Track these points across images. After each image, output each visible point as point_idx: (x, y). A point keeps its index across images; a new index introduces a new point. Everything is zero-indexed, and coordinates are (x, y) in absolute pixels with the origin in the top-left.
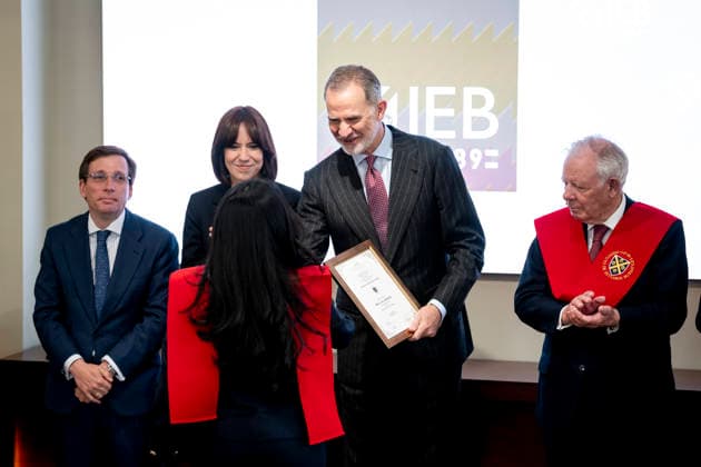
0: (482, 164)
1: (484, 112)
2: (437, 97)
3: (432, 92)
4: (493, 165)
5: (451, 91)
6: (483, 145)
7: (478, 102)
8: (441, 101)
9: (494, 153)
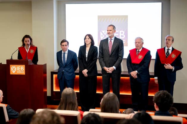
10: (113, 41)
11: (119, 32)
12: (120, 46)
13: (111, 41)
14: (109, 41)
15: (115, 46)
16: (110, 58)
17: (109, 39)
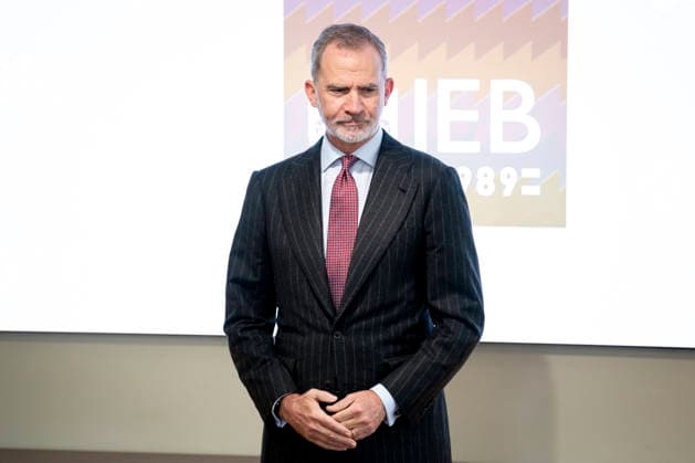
0: (517, 188)
1: (521, 115)
2: (453, 94)
3: (447, 86)
4: (534, 190)
5: (473, 85)
6: (518, 161)
7: (512, 100)
8: (459, 101)
9: (534, 173)
10: (363, 180)
11: (485, 88)
12: (433, 228)
13: (345, 177)
14: (329, 178)
15: (387, 229)
16: (339, 336)
17: (330, 155)
